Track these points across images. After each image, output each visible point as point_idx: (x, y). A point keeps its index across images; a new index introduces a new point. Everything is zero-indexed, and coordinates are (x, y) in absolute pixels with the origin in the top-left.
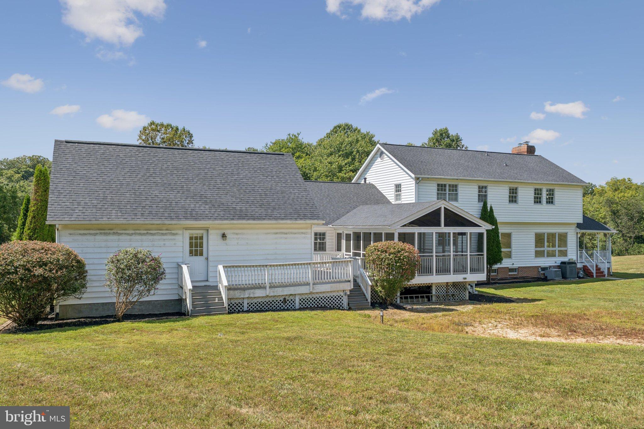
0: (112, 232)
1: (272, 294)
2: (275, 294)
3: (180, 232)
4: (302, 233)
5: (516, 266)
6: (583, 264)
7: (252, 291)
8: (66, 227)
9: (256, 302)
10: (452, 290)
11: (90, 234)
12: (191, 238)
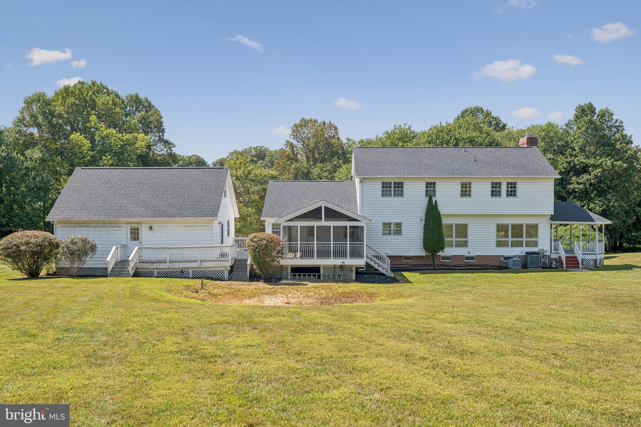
0: (84, 225)
1: (171, 267)
2: (174, 267)
3: (123, 225)
4: (206, 226)
5: (473, 254)
6: (559, 255)
7: (158, 264)
8: (59, 222)
9: (162, 271)
10: (339, 272)
11: (72, 226)
12: (131, 229)
